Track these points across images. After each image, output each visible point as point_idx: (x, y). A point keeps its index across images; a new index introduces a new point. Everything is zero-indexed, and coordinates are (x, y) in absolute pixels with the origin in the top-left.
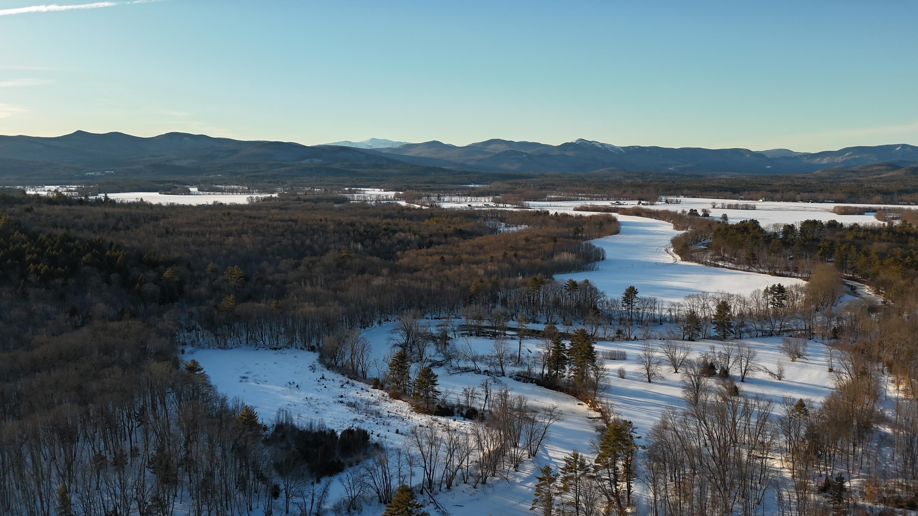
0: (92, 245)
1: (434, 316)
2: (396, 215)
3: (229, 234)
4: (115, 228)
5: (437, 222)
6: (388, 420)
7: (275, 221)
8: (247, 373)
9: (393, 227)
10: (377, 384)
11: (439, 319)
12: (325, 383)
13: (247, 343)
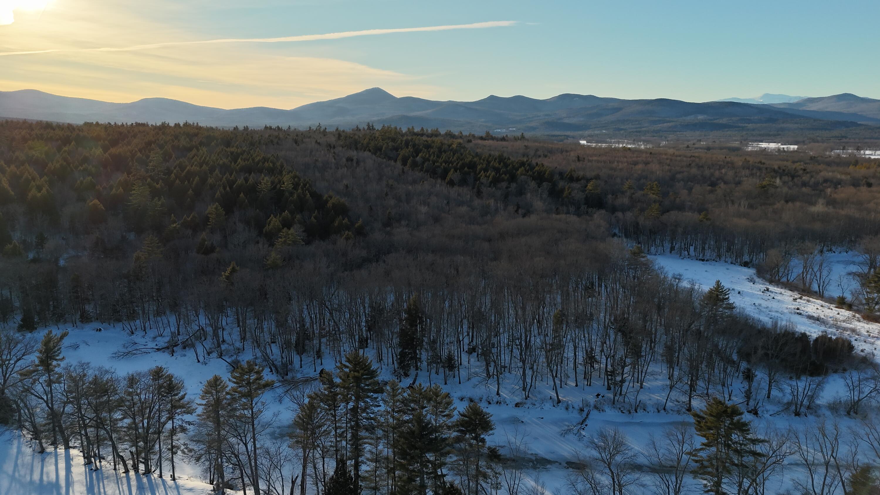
0: (523, 164)
4: (536, 155)
6: (871, 340)
7: (677, 156)
10: (841, 303)
12: (773, 295)
13: (671, 252)
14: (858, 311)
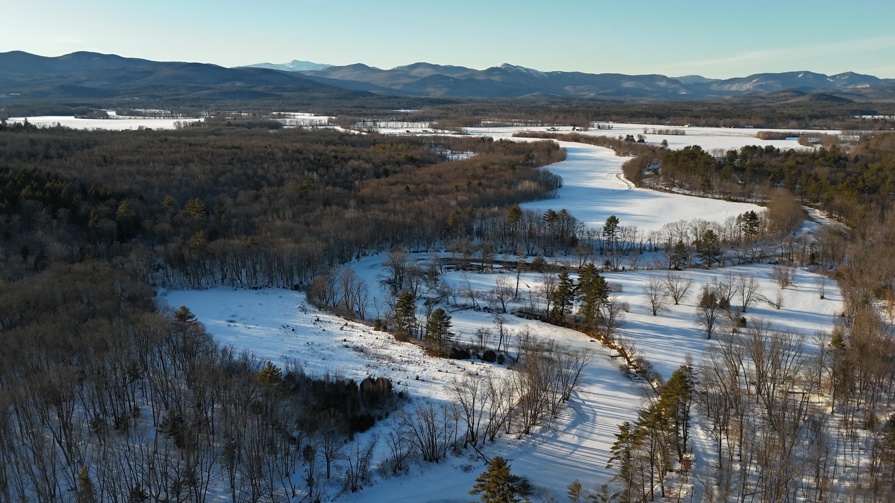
0: (28, 177)
1: (412, 250)
2: (338, 141)
3: (174, 163)
4: (47, 157)
5: (384, 148)
6: (404, 366)
7: (218, 148)
8: (233, 316)
9: (340, 155)
10: (379, 325)
11: (417, 252)
12: (322, 325)
13: (223, 282)
14: (391, 331)
